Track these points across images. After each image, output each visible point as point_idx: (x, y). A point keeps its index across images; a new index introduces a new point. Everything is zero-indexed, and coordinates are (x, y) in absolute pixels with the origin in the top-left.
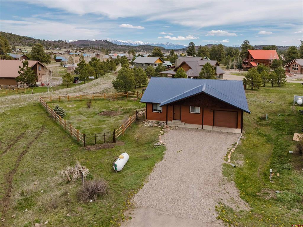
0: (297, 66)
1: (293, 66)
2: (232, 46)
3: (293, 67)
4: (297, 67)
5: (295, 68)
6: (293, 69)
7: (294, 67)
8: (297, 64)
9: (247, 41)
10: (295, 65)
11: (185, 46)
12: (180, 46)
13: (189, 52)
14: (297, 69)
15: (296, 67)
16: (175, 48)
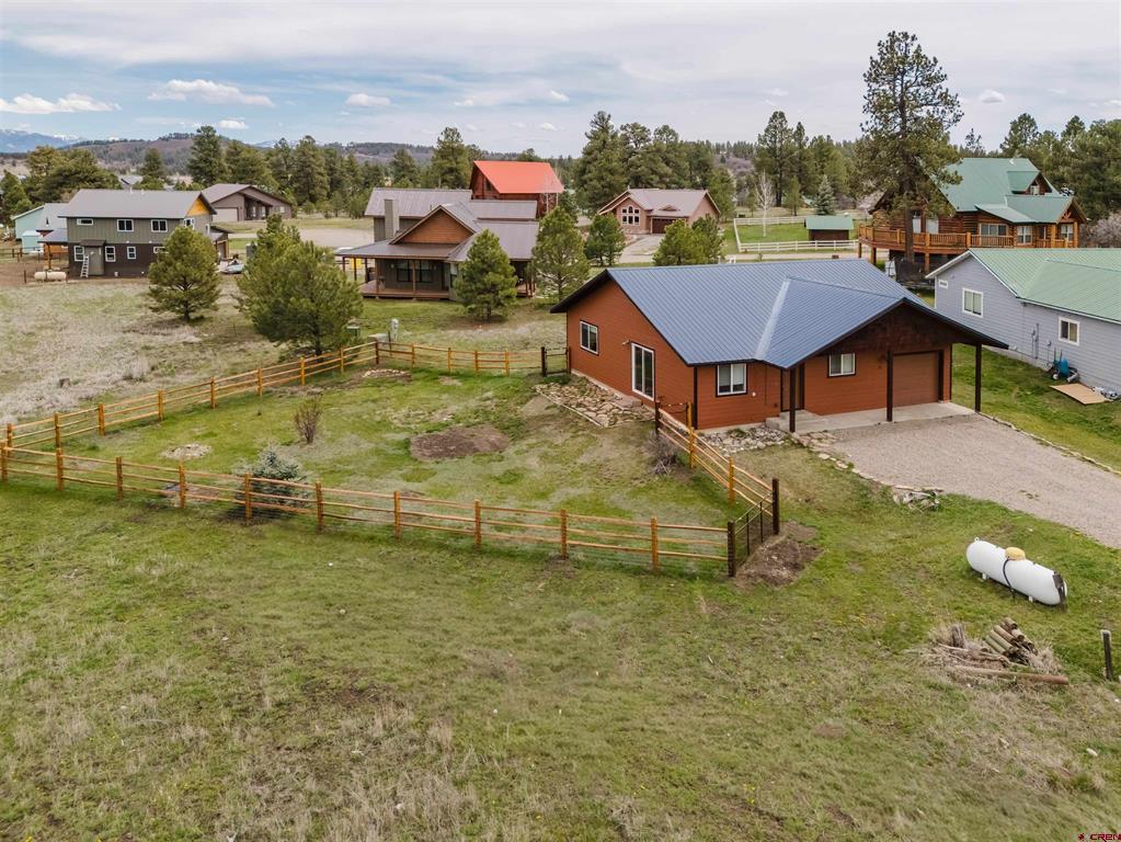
0: (637, 211)
1: (625, 211)
2: (265, 143)
3: (624, 214)
4: (637, 215)
5: (631, 219)
6: (625, 219)
7: (628, 215)
8: (636, 204)
9: (454, 131)
10: (631, 208)
11: (59, 140)
12: (35, 136)
13: (201, 165)
14: (637, 219)
15: (634, 215)
16: (10, 145)
